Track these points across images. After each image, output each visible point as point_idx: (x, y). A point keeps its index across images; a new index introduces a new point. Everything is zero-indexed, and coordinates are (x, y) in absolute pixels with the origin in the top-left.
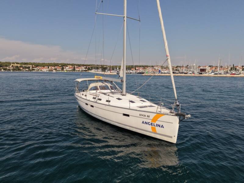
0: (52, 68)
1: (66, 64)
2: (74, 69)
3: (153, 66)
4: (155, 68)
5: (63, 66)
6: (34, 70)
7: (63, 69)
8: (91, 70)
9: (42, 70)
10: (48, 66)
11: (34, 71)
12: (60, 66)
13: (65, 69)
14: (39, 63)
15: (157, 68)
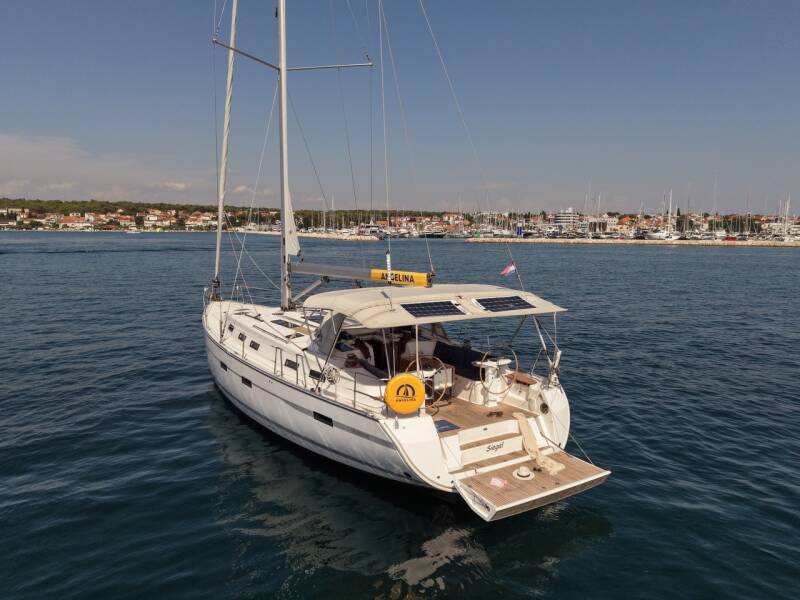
0: (100, 220)
1: (143, 205)
2: (181, 224)
3: (440, 215)
4: (446, 218)
5: (137, 211)
6: (40, 225)
7: (140, 222)
8: (239, 225)
9: (70, 225)
10: (78, 211)
11: (40, 229)
12: (120, 211)
13: (147, 224)
14: (39, 201)
15: (451, 218)
